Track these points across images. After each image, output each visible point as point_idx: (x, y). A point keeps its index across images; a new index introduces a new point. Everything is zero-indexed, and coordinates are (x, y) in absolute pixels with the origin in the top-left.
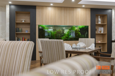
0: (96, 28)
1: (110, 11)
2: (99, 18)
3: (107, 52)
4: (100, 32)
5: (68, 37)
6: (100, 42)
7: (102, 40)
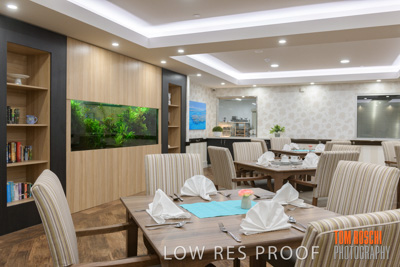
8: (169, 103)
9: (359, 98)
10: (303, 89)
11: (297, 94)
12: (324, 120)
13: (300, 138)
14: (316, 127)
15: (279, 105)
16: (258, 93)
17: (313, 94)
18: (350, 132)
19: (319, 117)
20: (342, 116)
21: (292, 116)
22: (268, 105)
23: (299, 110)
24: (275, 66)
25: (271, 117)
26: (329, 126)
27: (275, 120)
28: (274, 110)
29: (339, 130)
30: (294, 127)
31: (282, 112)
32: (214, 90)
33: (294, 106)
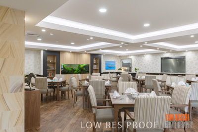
0: (93, 66)
1: (100, 55)
4: (95, 68)
8: (95, 63)
9: (162, 58)
11: (143, 58)
12: (151, 66)
14: (148, 68)
15: (138, 61)
16: (132, 57)
17: (148, 58)
18: (159, 70)
19: (149, 65)
20: (156, 65)
21: (141, 65)
22: (135, 61)
23: (143, 63)
25: (135, 65)
26: (152, 68)
28: (136, 63)
29: (155, 70)
30: (142, 69)
31: (139, 64)
32: (120, 57)
33: (142, 61)
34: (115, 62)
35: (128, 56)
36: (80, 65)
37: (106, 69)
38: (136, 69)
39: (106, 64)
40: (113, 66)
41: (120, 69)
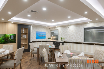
0: (21, 35)
1: (29, 26)
2: (23, 30)
3: (27, 48)
4: (24, 38)
5: (1, 41)
6: (24, 43)
7: (25, 42)
8: (24, 33)
10: (69, 27)
11: (67, 28)
12: (74, 36)
13: (68, 41)
14: (72, 38)
15: (63, 32)
17: (72, 28)
18: (82, 40)
19: (73, 35)
20: (79, 34)
21: (66, 35)
22: (61, 32)
23: (68, 33)
24: (53, 21)
25: (61, 35)
26: (76, 38)
27: (62, 36)
28: (62, 33)
29: (79, 39)
30: (67, 38)
31: (64, 34)
32: (49, 28)
33: (67, 32)
34: (45, 32)
35: (56, 27)
36: (5, 35)
37: (37, 38)
38: (62, 39)
39: (36, 34)
40: (44, 36)
41: (49, 38)
